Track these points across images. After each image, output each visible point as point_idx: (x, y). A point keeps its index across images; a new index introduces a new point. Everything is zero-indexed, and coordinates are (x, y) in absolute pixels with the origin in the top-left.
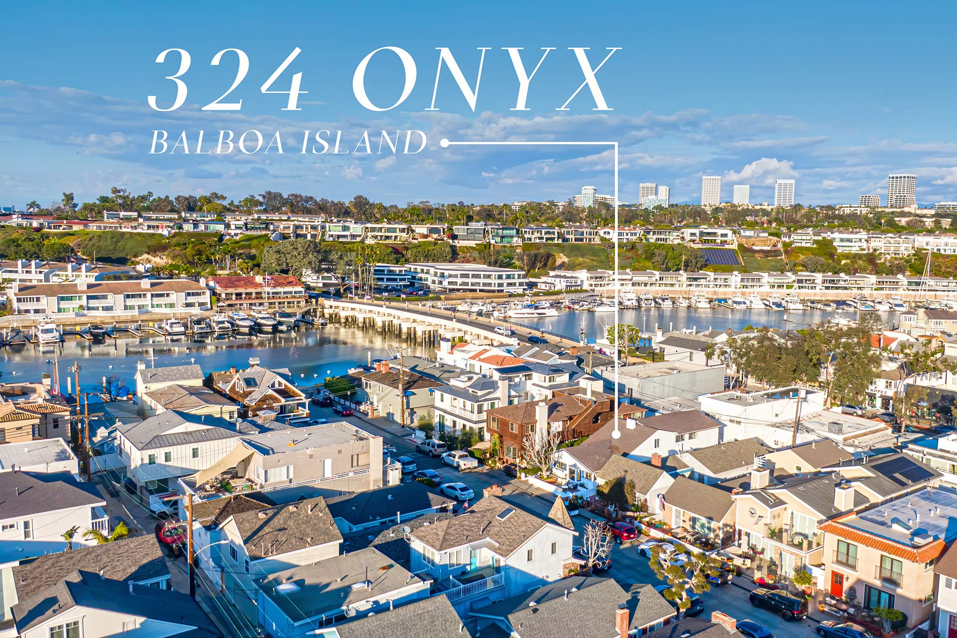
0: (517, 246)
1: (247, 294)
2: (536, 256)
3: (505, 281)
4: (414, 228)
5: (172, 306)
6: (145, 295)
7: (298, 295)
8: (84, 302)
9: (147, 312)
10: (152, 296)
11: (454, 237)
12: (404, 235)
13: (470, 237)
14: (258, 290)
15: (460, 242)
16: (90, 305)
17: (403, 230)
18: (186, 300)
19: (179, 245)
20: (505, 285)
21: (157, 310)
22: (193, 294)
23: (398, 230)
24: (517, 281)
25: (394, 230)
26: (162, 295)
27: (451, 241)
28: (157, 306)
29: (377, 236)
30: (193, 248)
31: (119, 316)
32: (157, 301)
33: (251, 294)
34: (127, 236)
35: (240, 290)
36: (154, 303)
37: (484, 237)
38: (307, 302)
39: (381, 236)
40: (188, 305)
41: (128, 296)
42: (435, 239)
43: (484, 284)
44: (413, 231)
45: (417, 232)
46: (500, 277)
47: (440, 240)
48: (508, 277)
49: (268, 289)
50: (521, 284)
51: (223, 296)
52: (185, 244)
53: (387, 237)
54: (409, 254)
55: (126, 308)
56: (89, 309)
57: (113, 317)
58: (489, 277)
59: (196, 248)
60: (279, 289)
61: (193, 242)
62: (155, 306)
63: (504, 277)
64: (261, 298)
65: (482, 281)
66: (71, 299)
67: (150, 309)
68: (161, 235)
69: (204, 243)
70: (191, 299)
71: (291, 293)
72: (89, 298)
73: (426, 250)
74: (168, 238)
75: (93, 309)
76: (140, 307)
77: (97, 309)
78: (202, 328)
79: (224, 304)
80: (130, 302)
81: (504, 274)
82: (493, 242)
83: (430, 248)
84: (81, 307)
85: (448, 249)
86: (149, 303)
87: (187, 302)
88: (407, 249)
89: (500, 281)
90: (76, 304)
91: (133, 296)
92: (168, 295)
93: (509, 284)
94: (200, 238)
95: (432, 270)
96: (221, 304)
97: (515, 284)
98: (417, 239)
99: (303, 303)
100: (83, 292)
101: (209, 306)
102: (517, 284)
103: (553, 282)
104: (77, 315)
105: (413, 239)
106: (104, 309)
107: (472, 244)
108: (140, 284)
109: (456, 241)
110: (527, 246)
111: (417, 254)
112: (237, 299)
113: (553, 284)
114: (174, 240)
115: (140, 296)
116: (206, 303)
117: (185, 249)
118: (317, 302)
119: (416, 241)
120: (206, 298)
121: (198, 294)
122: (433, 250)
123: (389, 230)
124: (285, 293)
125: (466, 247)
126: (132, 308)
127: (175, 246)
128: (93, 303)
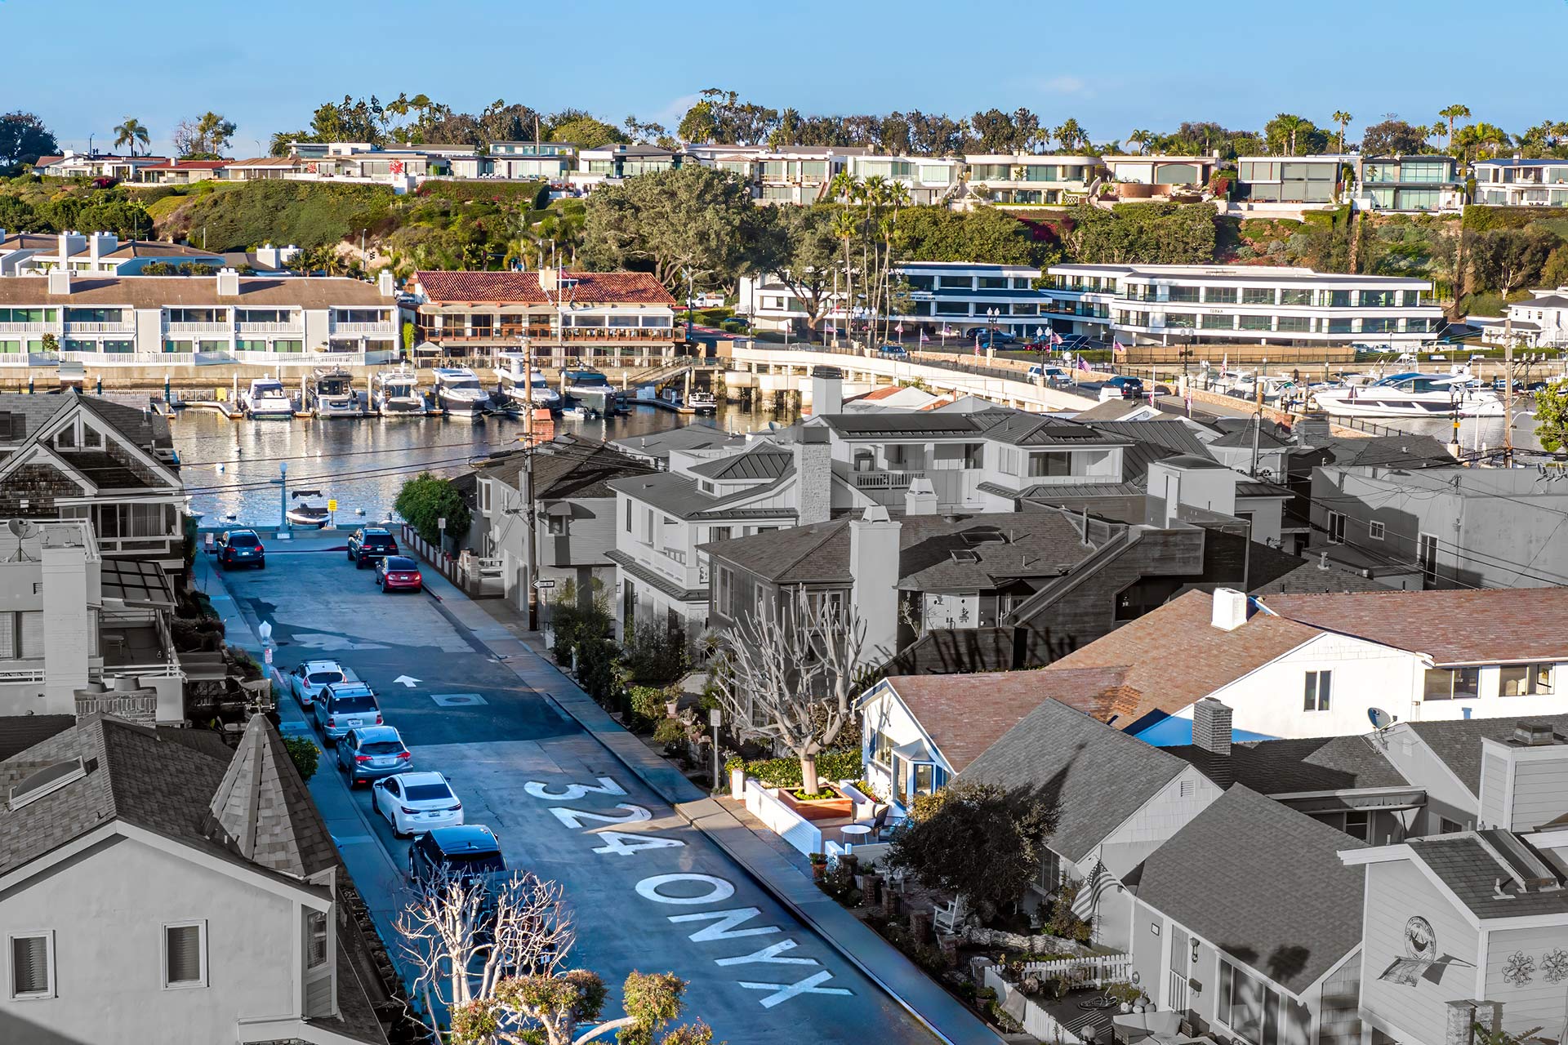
0: (1444, 218)
1: (506, 319)
2: (1504, 244)
3: (1357, 314)
4: (1110, 167)
5: (293, 346)
6: (221, 314)
7: (654, 330)
8: (57, 328)
9: (225, 360)
10: (240, 316)
11: (1240, 192)
12: (1078, 187)
13: (1291, 189)
14: (540, 309)
15: (1256, 206)
16: (76, 336)
17: (1078, 172)
18: (332, 330)
19: (430, 215)
20: (1356, 325)
21: (250, 358)
22: (357, 316)
23: (1059, 170)
24: (1402, 314)
25: (1048, 172)
26: (268, 316)
27: (1222, 206)
28: (254, 346)
29: (993, 192)
30: (465, 224)
31: (143, 369)
32: (252, 331)
33: (518, 318)
34: (303, 192)
35: (486, 308)
36: (243, 337)
37: (1339, 189)
38: (680, 350)
39: (1007, 192)
40: (338, 346)
41: (176, 315)
42: (1173, 199)
43: (1284, 323)
44: (1106, 174)
45: (1120, 176)
46: (1341, 298)
47: (1187, 200)
48: (1370, 299)
49: (564, 308)
50: (1415, 324)
51: (438, 323)
52: (446, 214)
53: (1027, 196)
54: (1076, 240)
55: (168, 346)
56: (70, 346)
57: (127, 370)
58: (1305, 298)
59: (474, 224)
60: (604, 310)
61: (466, 210)
62: (247, 345)
63: (1355, 298)
64: (545, 334)
65: (1275, 311)
66: (24, 316)
67: (231, 351)
68: (389, 190)
69: (498, 211)
70: (348, 331)
71: (634, 320)
72: (71, 316)
73: (1133, 230)
74: (405, 199)
75: (82, 346)
76: (205, 346)
77: (90, 346)
78: (340, 404)
79: (434, 348)
80: (180, 332)
81: (1355, 289)
82: (1363, 204)
83: (1145, 223)
84: (49, 340)
85: (1205, 225)
86: (230, 336)
87: (336, 337)
88: (1072, 225)
89: (1341, 313)
90: (35, 332)
91: (190, 316)
92: (285, 316)
93: (1370, 325)
94: (489, 197)
95: (1123, 280)
96: (426, 346)
97: (1392, 323)
98: (1115, 199)
99: (668, 356)
100: (56, 300)
101: (396, 352)
102: (1402, 323)
103: (1534, 320)
104: (34, 361)
105: (1105, 197)
106: (110, 347)
107: (1293, 211)
108: (214, 284)
109: (1243, 205)
110: (1480, 216)
111: (1101, 241)
112: (474, 333)
113: (1534, 326)
114: (420, 203)
115: (209, 315)
116: (388, 345)
117: (445, 226)
118: (711, 352)
119: (1108, 205)
120: (388, 330)
121: (371, 316)
122: (1157, 227)
123: (1030, 172)
124: (615, 321)
125: (1271, 222)
126: (184, 346)
127: (419, 219)
128: (82, 331)
